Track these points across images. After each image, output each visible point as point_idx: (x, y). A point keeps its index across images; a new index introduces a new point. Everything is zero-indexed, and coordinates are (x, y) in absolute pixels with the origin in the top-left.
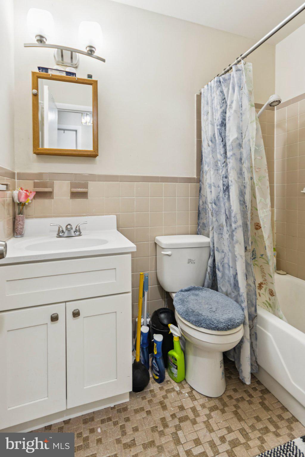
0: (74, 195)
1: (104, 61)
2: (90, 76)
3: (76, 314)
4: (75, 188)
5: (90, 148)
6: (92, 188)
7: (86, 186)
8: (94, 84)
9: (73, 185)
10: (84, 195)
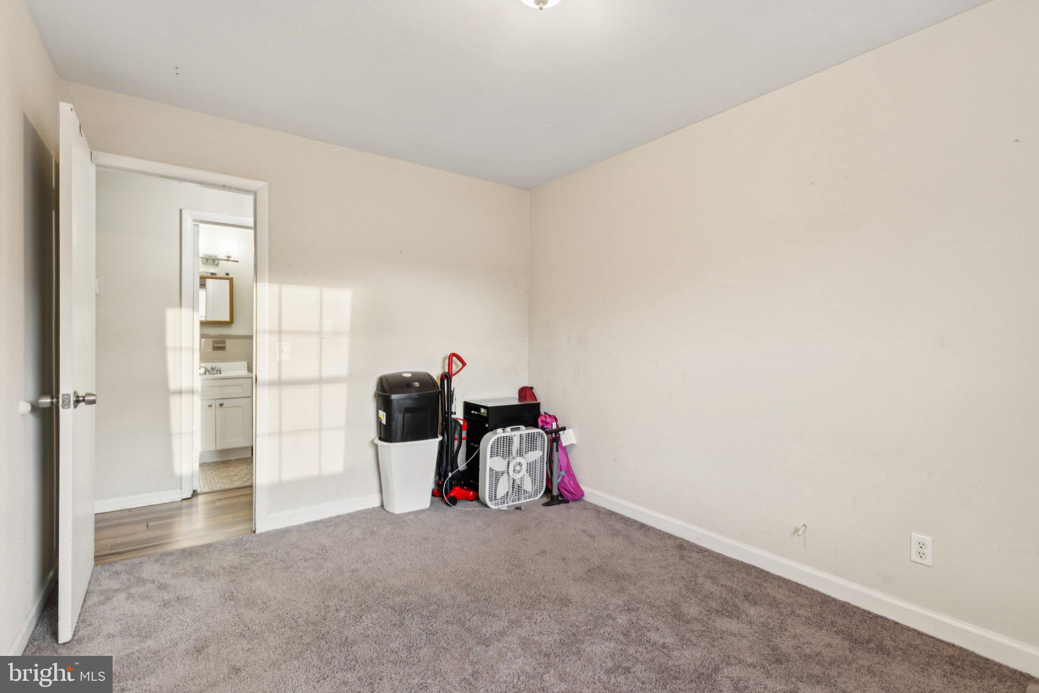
0: (216, 348)
1: (238, 262)
2: (227, 274)
3: (221, 405)
4: (216, 344)
5: (227, 319)
6: (229, 343)
7: (224, 342)
8: (231, 280)
9: (214, 342)
10: (223, 348)
